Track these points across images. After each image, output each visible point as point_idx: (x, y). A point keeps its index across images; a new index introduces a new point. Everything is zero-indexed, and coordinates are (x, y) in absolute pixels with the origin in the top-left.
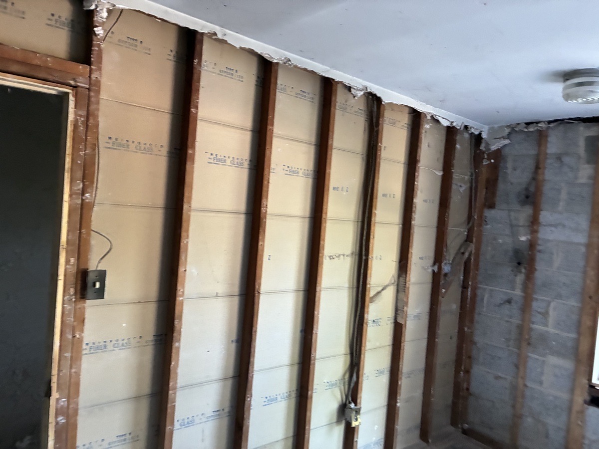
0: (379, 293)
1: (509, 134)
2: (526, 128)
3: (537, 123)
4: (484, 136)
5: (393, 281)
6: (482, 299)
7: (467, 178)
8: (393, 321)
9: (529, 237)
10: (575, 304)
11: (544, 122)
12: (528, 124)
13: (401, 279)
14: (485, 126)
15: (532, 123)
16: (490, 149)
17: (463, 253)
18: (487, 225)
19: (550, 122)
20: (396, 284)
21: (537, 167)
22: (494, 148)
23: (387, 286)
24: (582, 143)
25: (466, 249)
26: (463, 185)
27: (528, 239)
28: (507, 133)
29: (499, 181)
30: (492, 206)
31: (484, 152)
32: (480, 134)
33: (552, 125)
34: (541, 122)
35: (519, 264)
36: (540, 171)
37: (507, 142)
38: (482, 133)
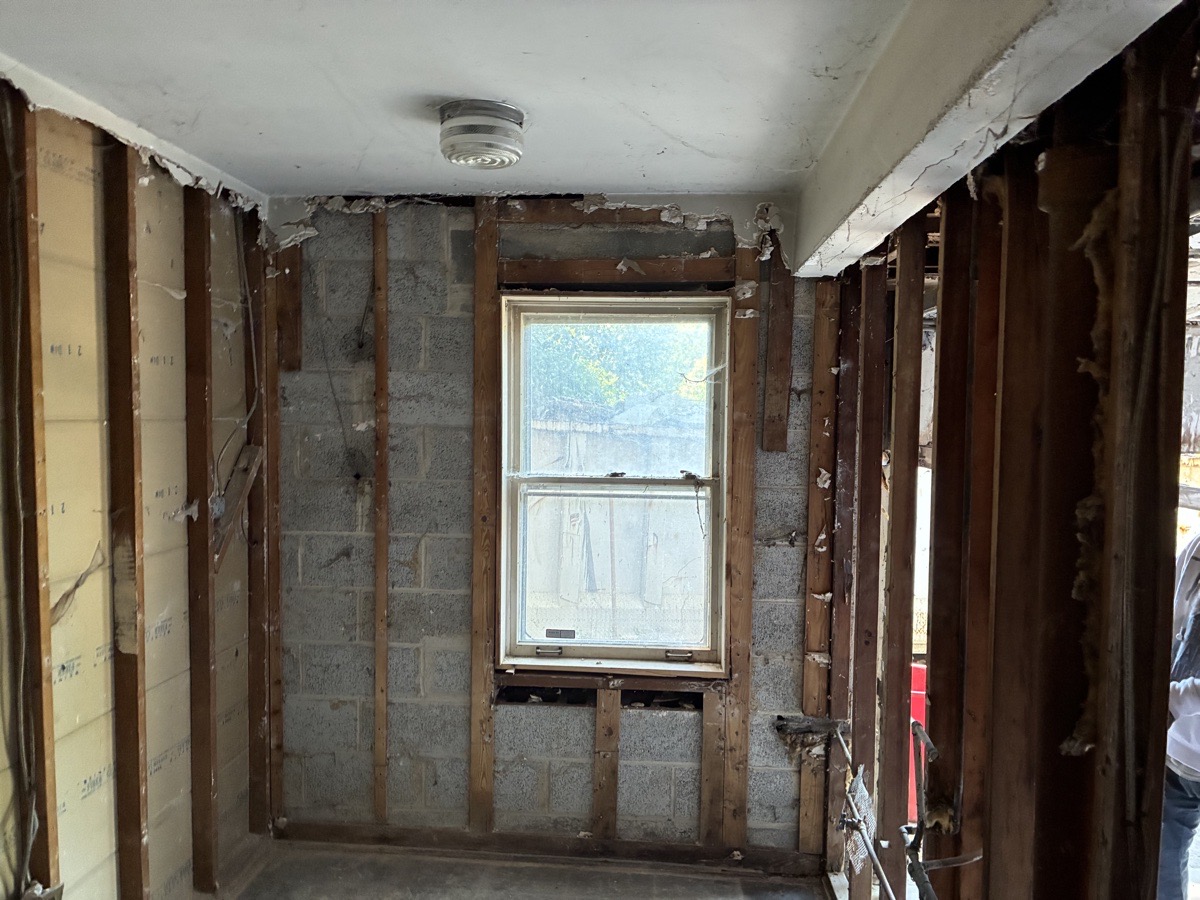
0: (67, 596)
1: (315, 216)
2: (348, 206)
3: (369, 198)
4: (263, 216)
5: (99, 560)
6: (293, 559)
7: (236, 306)
8: (108, 654)
9: (372, 423)
10: (461, 535)
11: (379, 197)
12: (350, 199)
13: (120, 550)
14: (263, 195)
15: (359, 198)
16: (278, 246)
17: (246, 470)
18: (287, 405)
19: (388, 199)
20: (107, 564)
21: (375, 287)
22: (285, 243)
23: (87, 574)
24: (446, 243)
25: (250, 461)
26: (229, 323)
27: (369, 426)
28: (310, 214)
29: (303, 314)
30: (294, 366)
31: (266, 253)
32: (254, 211)
33: (393, 205)
34: (374, 197)
35: (357, 476)
36: (381, 295)
37: (311, 232)
38: (259, 209)
